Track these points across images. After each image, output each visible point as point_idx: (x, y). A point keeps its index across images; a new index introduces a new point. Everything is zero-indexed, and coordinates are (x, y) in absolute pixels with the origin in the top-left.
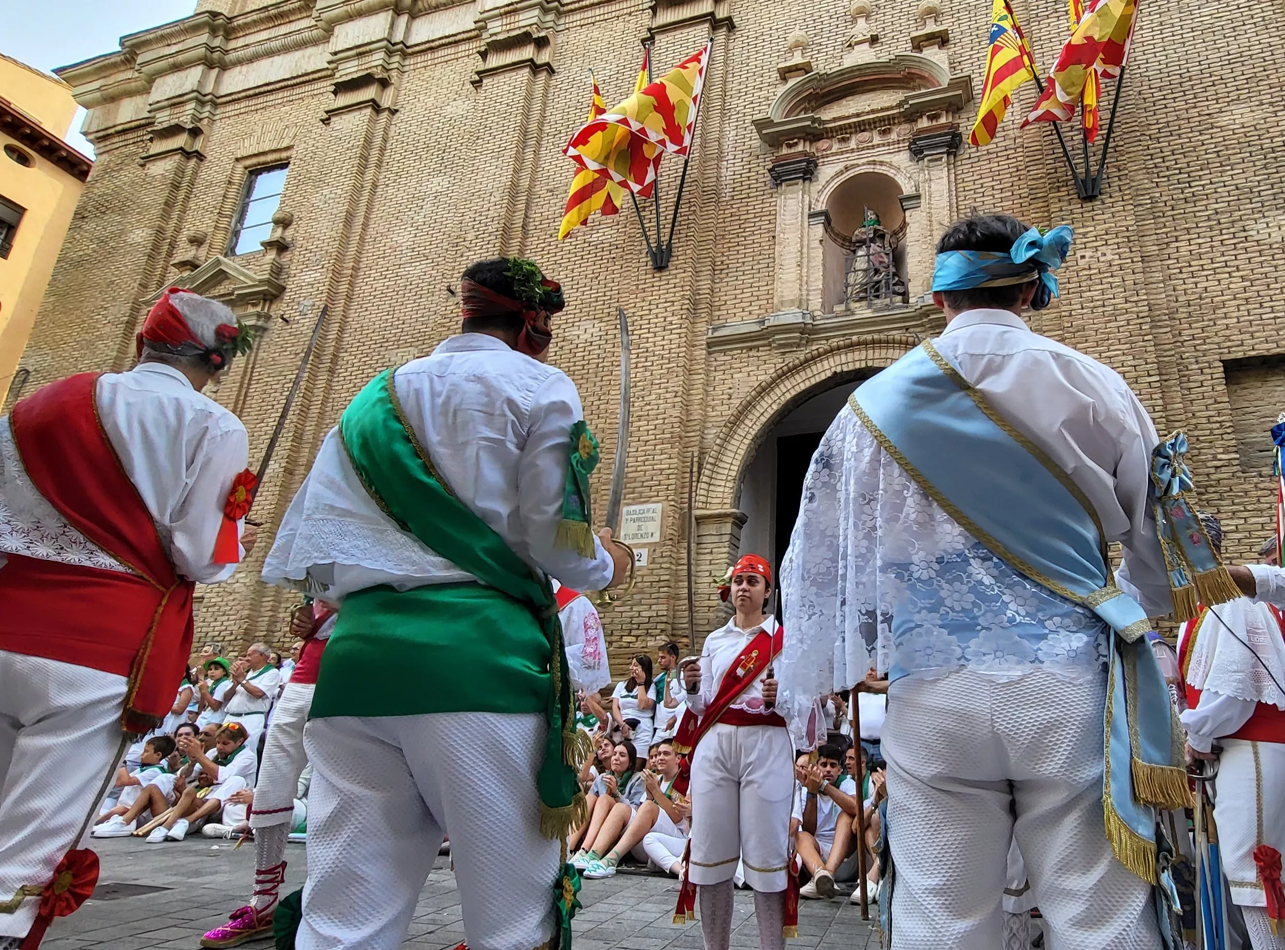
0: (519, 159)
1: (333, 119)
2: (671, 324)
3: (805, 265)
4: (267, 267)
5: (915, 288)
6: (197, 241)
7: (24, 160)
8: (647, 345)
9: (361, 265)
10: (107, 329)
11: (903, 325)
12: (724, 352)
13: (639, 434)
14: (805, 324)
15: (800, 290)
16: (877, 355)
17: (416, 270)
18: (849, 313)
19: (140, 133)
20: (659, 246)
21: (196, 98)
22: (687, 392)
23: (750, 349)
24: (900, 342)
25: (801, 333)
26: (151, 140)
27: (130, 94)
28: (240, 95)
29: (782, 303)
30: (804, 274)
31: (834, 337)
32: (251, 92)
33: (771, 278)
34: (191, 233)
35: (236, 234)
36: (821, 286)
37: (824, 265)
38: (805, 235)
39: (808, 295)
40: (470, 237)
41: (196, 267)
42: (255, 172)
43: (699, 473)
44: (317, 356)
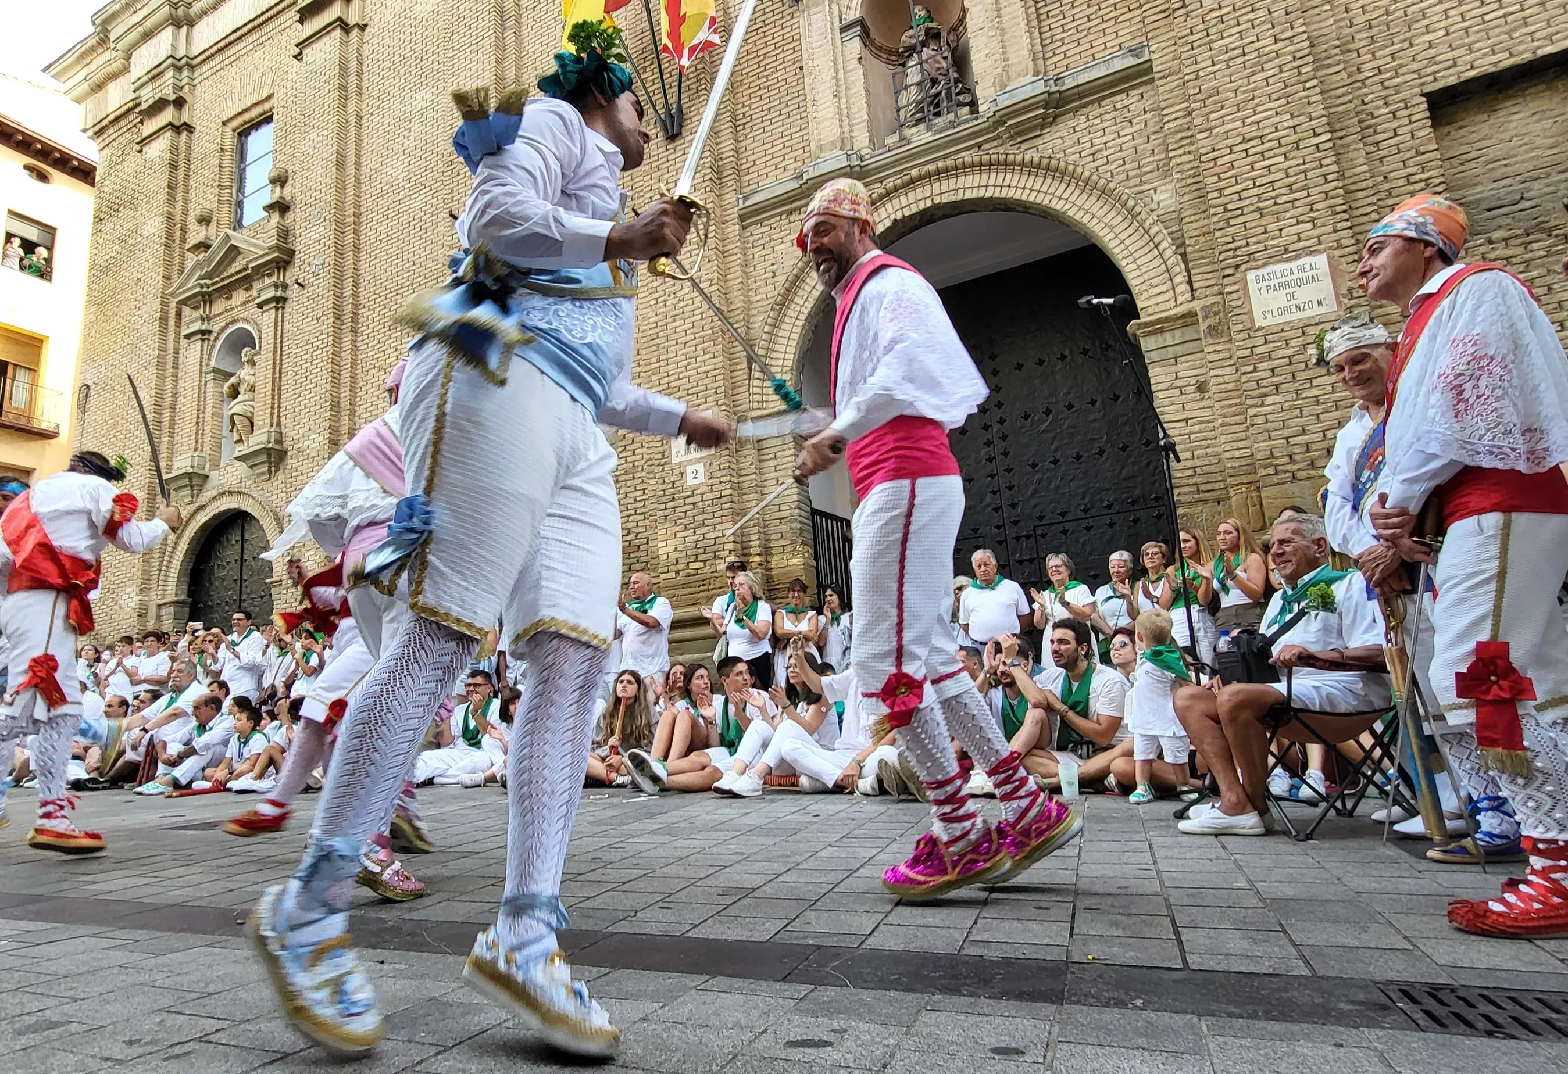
1: (305, 52)
3: (843, 93)
4: (274, 232)
5: (984, 92)
6: (204, 221)
7: (43, 177)
9: (362, 209)
10: (145, 330)
11: (974, 141)
12: (760, 222)
14: (853, 166)
15: (841, 127)
16: (944, 188)
18: (903, 142)
19: (131, 117)
20: (668, 111)
21: (172, 65)
22: (724, 277)
23: (790, 212)
24: (973, 165)
26: (141, 122)
27: (112, 77)
28: (213, 50)
29: (821, 147)
30: (843, 106)
31: (890, 176)
32: (222, 44)
33: (805, 120)
34: (198, 213)
35: (240, 205)
36: (866, 116)
37: (867, 90)
38: (840, 55)
39: (851, 131)
41: (209, 246)
42: (242, 134)
43: (750, 369)
44: (338, 317)
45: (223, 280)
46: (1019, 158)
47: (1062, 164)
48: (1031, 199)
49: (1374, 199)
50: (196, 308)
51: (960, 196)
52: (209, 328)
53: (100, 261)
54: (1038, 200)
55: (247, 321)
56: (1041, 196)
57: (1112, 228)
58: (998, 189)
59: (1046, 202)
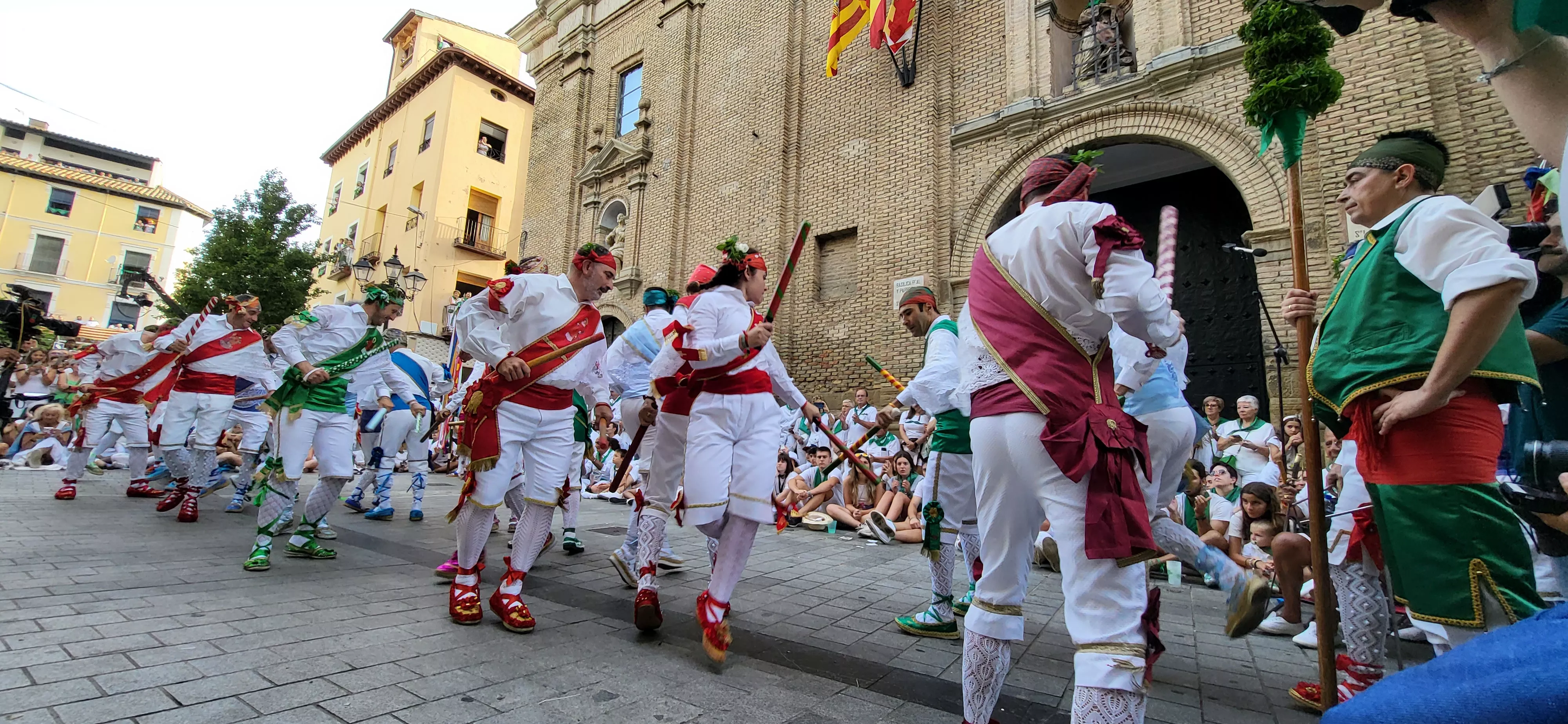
0: (792, 20)
1: (665, 22)
2: (920, 130)
3: (1034, 56)
4: (640, 141)
5: (1143, 58)
6: (598, 131)
7: (501, 97)
8: (902, 151)
9: (696, 127)
10: (561, 199)
11: (1131, 93)
12: (966, 146)
13: (901, 223)
14: (1036, 110)
15: (1031, 80)
16: (1106, 127)
17: (730, 124)
18: (1077, 92)
19: (557, 63)
20: (906, 66)
21: (583, 30)
22: (938, 184)
23: (989, 140)
24: (1129, 110)
25: (1033, 118)
26: (563, 67)
27: (546, 37)
28: (607, 21)
29: (1014, 95)
30: (1033, 64)
31: (1064, 116)
32: (613, 16)
33: (1004, 74)
34: (595, 126)
35: (619, 121)
36: (1050, 73)
37: (1052, 52)
38: (1033, 28)
39: (1038, 83)
40: (764, 90)
41: (600, 149)
42: (623, 75)
43: (952, 248)
44: (677, 198)
45: (608, 170)
46: (1166, 106)
47: (1200, 112)
48: (1173, 136)
49: (1463, 148)
50: (592, 187)
51: (1117, 132)
52: (599, 200)
53: (535, 154)
54: (1179, 138)
55: (622, 197)
56: (1181, 135)
57: (1236, 161)
58: (1148, 129)
59: (1185, 139)
